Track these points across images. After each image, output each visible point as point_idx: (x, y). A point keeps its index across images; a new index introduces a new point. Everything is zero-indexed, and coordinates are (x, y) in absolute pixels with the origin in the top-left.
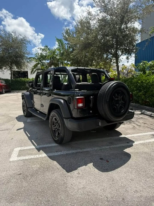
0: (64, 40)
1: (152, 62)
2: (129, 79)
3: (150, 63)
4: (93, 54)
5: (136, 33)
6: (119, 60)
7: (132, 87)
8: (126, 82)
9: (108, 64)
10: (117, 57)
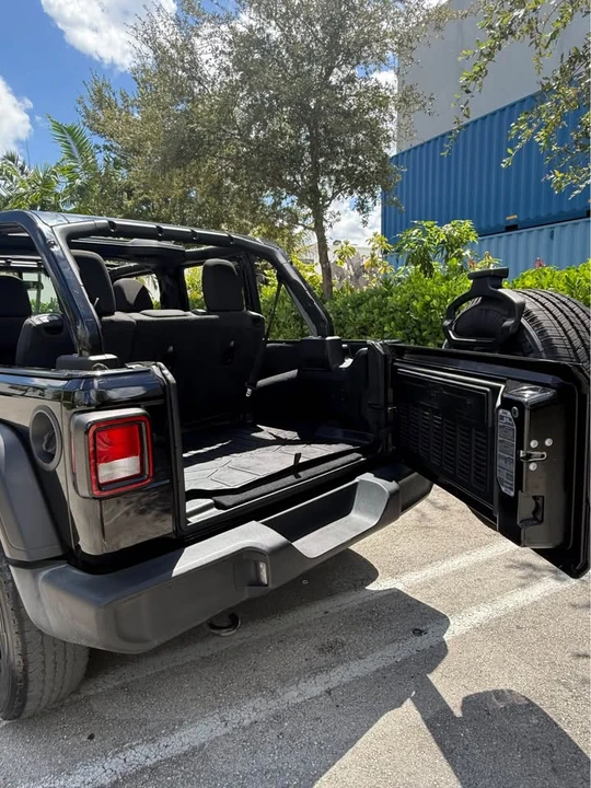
0: (87, 131)
1: (453, 226)
2: (371, 296)
3: (448, 228)
4: (217, 190)
5: (386, 106)
6: (326, 217)
7: (386, 329)
8: (361, 308)
9: (283, 237)
10: (317, 204)
